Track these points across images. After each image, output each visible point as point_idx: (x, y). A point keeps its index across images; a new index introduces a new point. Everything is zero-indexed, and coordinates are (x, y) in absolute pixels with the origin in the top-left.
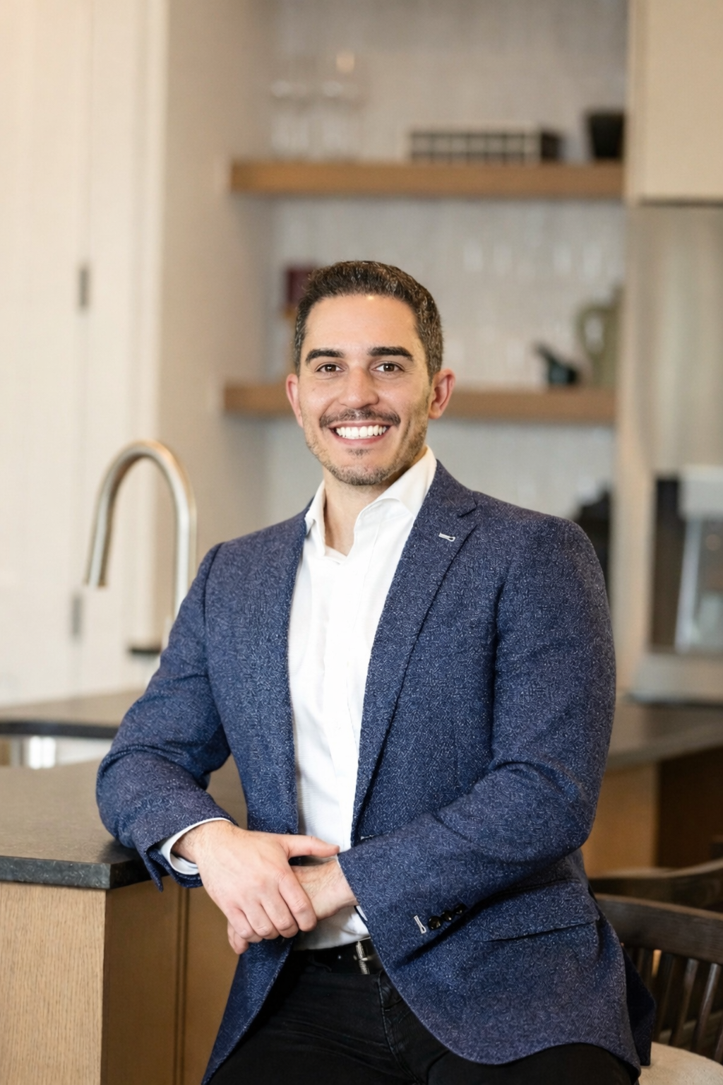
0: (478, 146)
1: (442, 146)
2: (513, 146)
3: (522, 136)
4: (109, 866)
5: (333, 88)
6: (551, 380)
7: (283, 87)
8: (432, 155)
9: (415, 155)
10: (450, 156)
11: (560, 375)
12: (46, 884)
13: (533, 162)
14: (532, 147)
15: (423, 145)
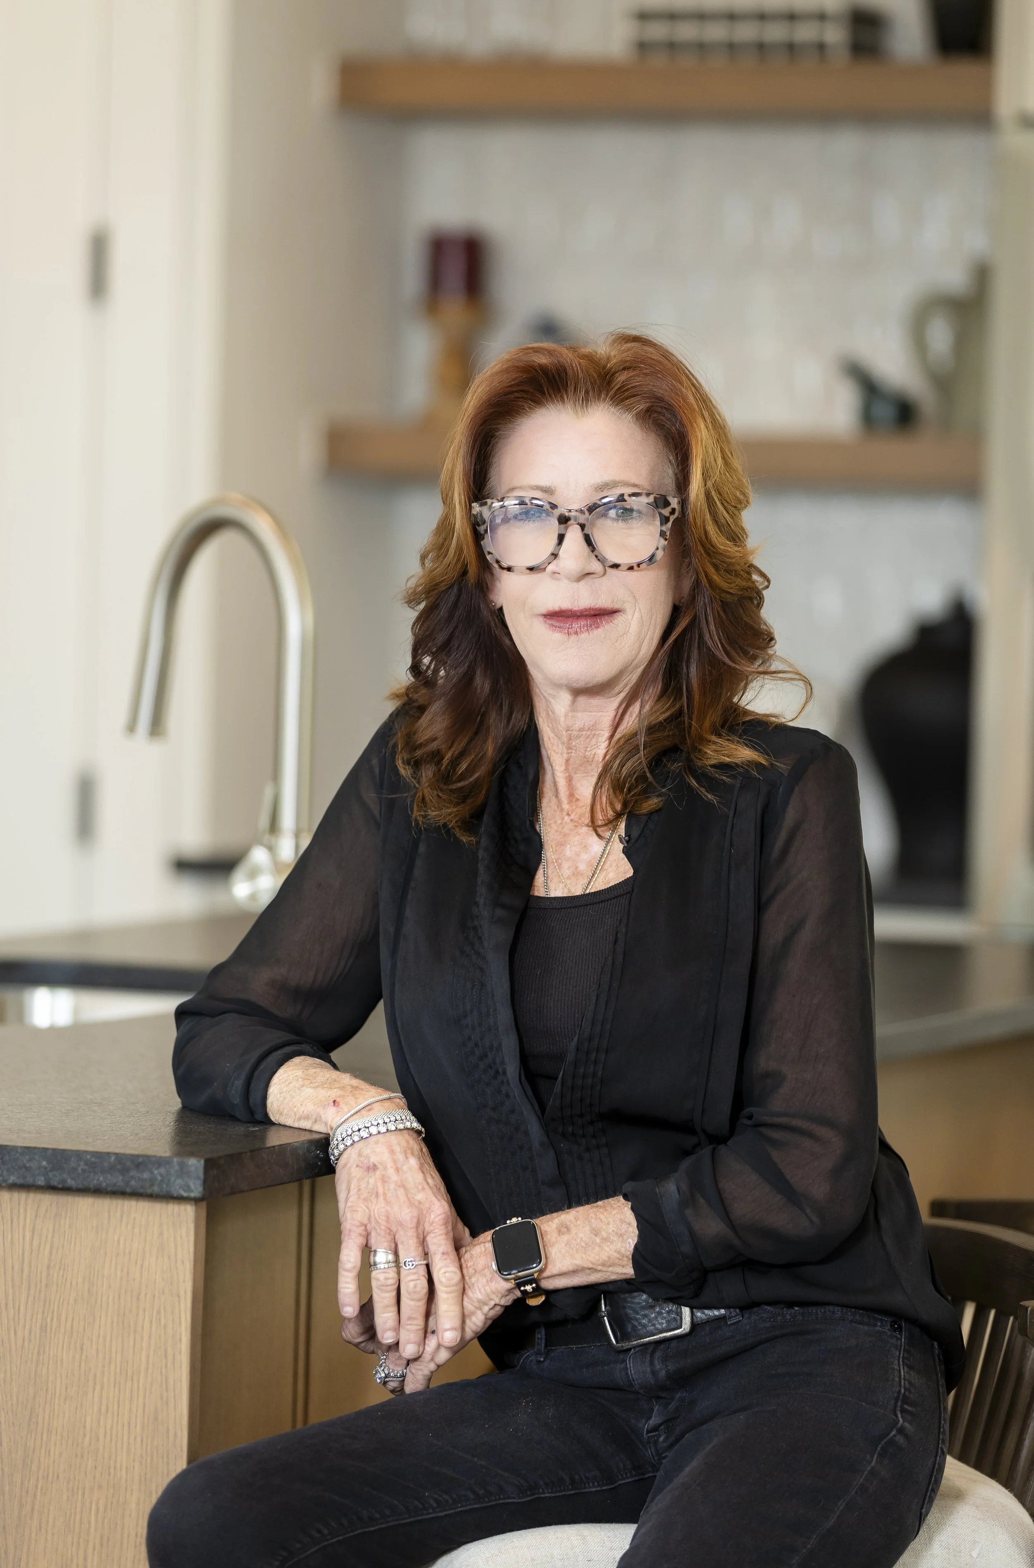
0: (746, 32)
1: (687, 32)
2: (805, 33)
3: (821, 17)
4: (202, 1162)
8: (672, 47)
9: (643, 47)
10: (701, 48)
11: (884, 411)
12: (98, 1191)
13: (841, 59)
14: (837, 35)
15: (658, 31)
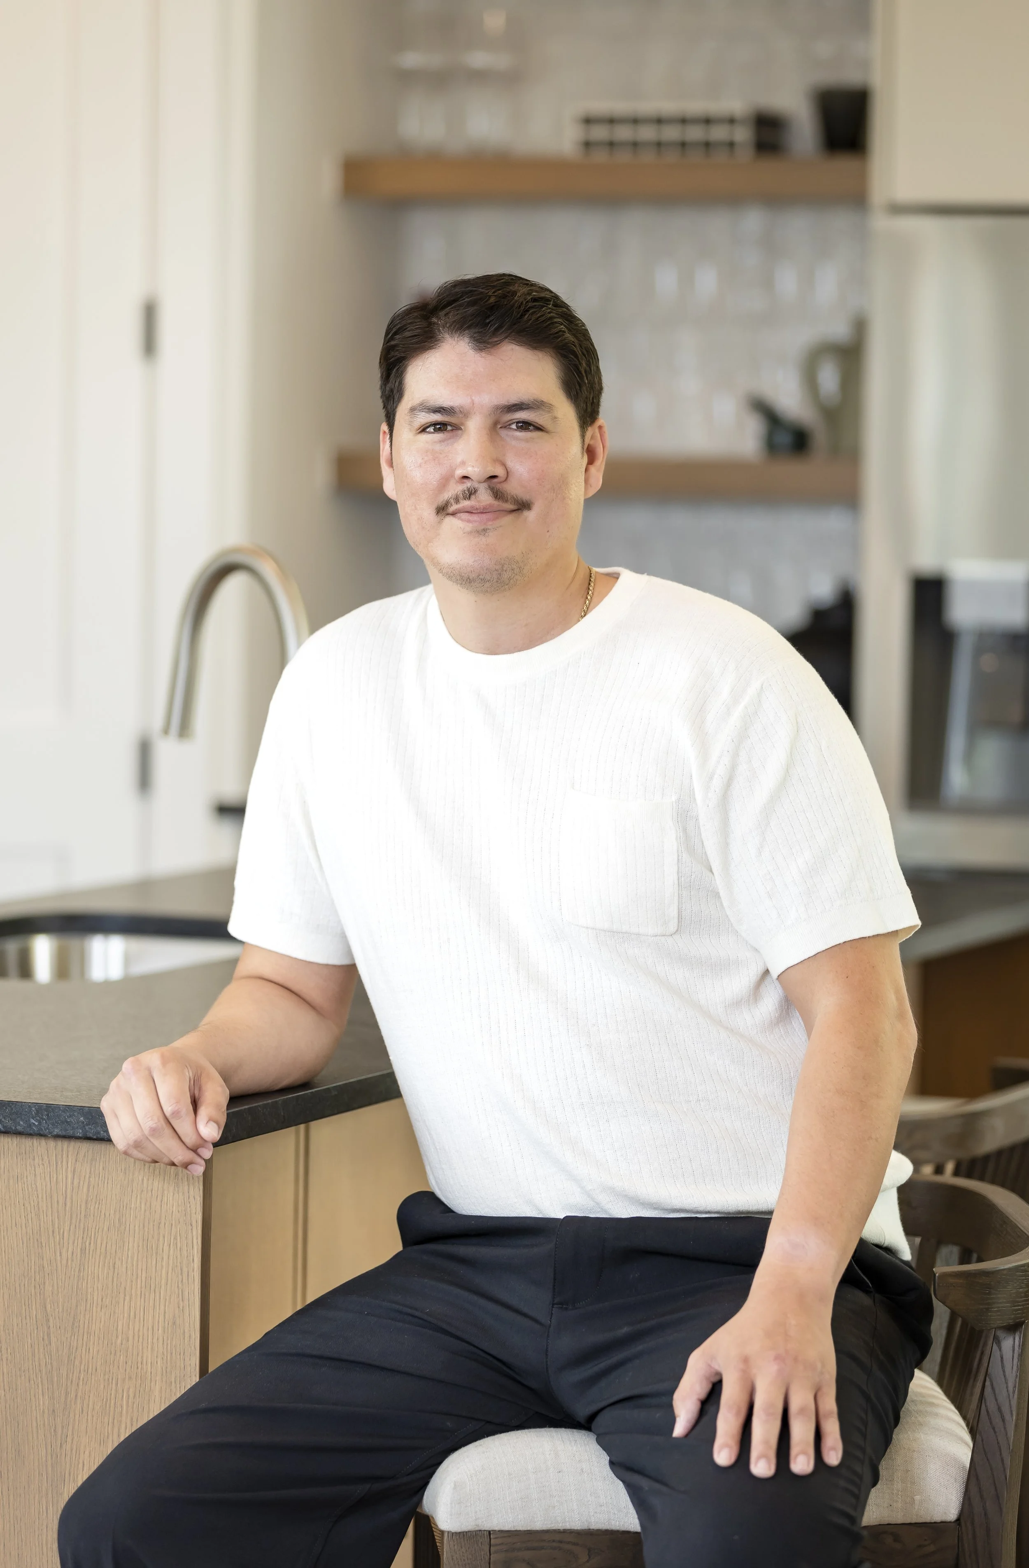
0: (671, 133)
1: (624, 133)
2: (719, 133)
3: (731, 120)
5: (479, 59)
6: (771, 446)
7: (412, 59)
8: (611, 145)
9: (587, 145)
10: (634, 146)
11: (784, 439)
13: (745, 154)
14: (743, 135)
15: (600, 133)
